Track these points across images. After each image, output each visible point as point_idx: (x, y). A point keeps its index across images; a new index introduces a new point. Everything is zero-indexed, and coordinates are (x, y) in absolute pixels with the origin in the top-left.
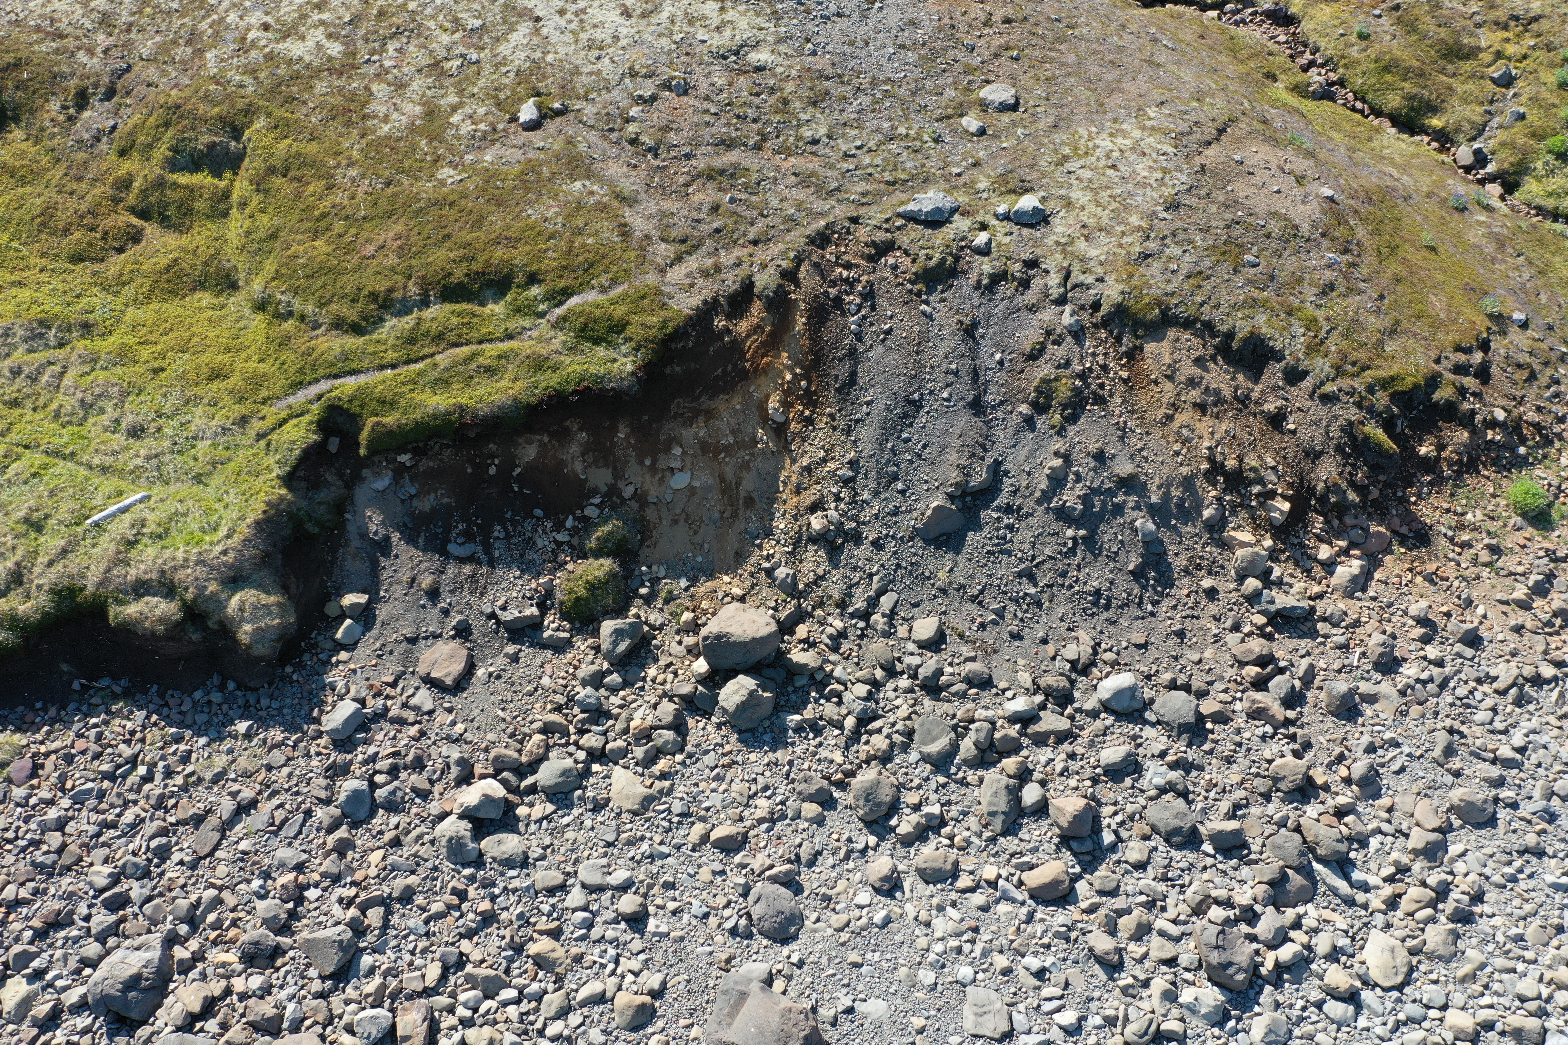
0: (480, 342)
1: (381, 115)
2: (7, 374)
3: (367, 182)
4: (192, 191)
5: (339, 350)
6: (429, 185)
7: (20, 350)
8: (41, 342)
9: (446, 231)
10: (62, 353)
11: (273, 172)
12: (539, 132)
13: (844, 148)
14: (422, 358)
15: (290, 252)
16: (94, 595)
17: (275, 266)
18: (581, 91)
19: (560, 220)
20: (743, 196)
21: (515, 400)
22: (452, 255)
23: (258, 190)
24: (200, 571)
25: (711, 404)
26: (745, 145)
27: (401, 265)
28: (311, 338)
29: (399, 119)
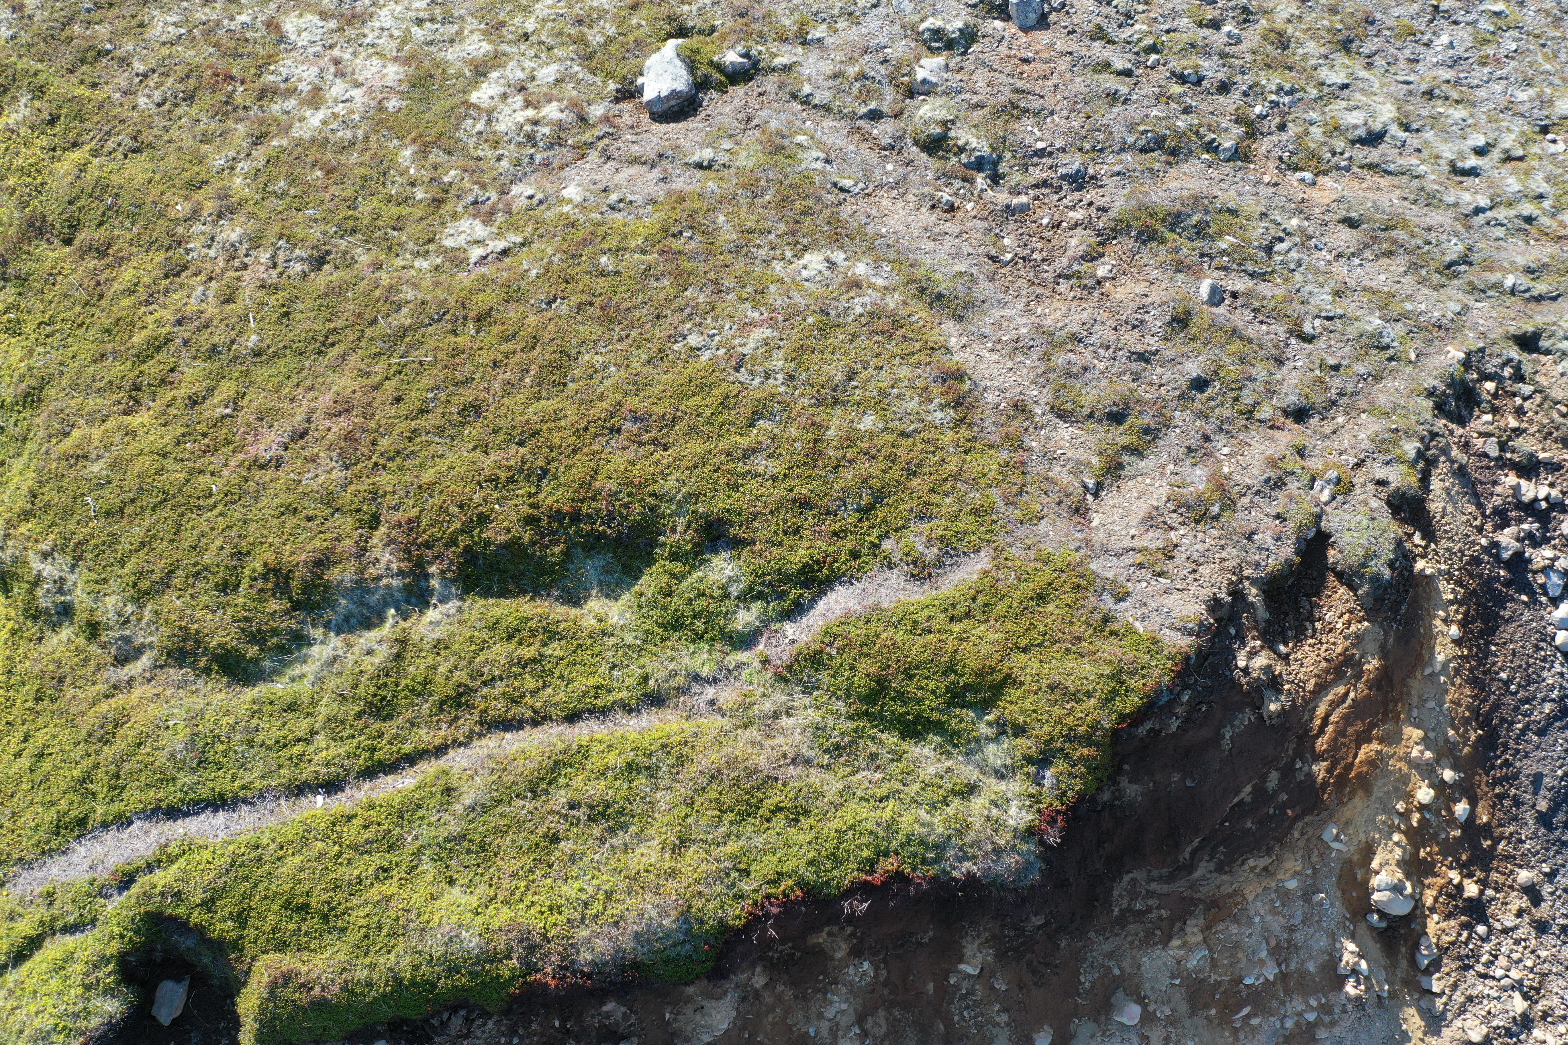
0: (572, 717)
1: (304, 87)
3: (264, 257)
5: (183, 733)
6: (423, 264)
9: (468, 395)
11: (41, 233)
12: (694, 123)
13: (1448, 152)
14: (411, 760)
15: (68, 444)
17: (29, 481)
18: (788, 23)
19: (778, 362)
20: (1241, 284)
21: (685, 916)
22: (488, 462)
25: (1225, 884)
26: (1211, 147)
27: (351, 488)
28: (115, 687)
29: (347, 96)
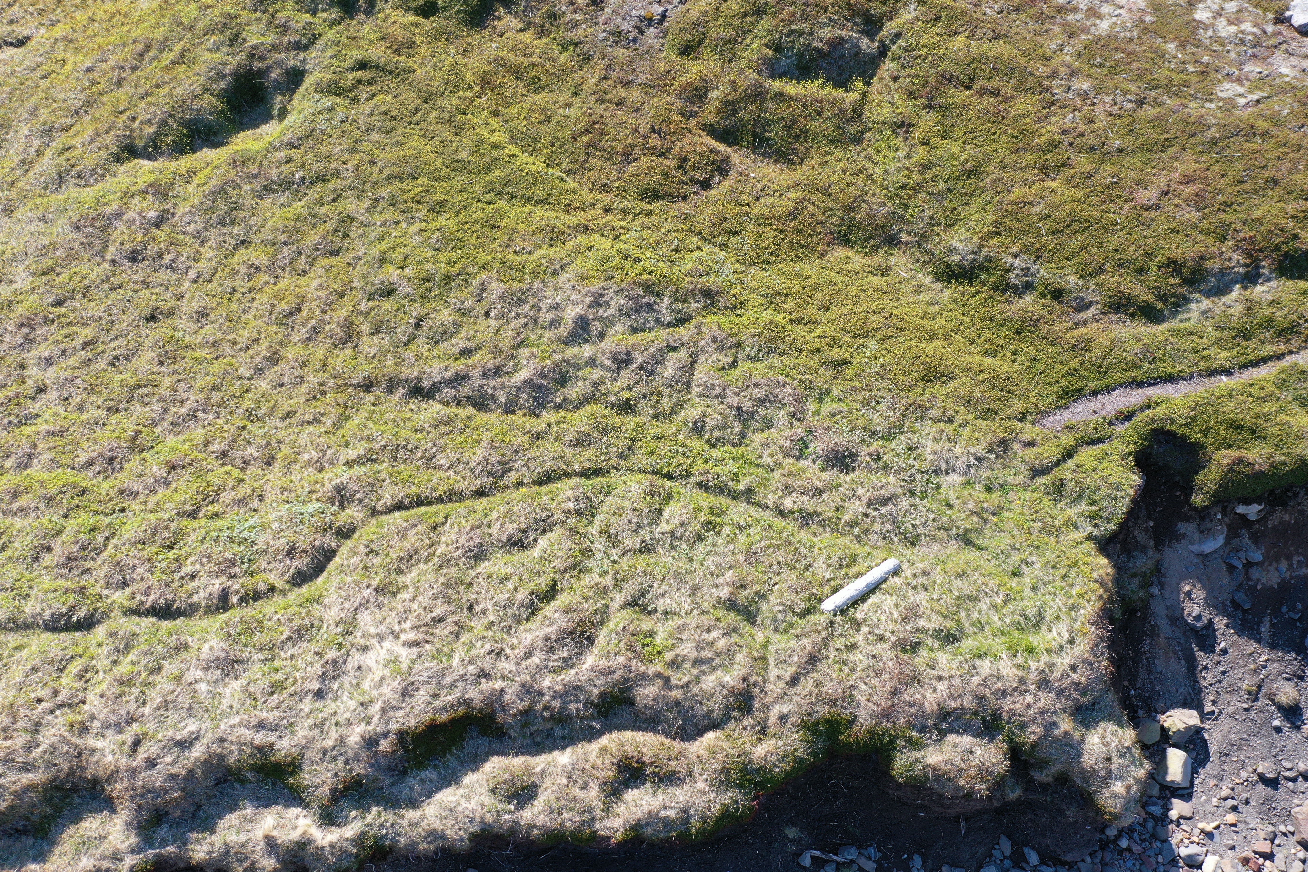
2: (608, 363)
3: (1108, 99)
4: (805, 105)
5: (1134, 343)
6: (1212, 106)
7: (618, 327)
8: (650, 317)
9: (1267, 174)
10: (685, 332)
11: (950, 83)
15: (1011, 197)
16: (872, 731)
17: (989, 215)
22: (1290, 208)
23: (930, 107)
24: (1046, 699)
27: (1205, 221)
28: (1076, 324)
29: (1116, 13)
